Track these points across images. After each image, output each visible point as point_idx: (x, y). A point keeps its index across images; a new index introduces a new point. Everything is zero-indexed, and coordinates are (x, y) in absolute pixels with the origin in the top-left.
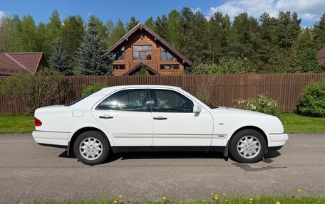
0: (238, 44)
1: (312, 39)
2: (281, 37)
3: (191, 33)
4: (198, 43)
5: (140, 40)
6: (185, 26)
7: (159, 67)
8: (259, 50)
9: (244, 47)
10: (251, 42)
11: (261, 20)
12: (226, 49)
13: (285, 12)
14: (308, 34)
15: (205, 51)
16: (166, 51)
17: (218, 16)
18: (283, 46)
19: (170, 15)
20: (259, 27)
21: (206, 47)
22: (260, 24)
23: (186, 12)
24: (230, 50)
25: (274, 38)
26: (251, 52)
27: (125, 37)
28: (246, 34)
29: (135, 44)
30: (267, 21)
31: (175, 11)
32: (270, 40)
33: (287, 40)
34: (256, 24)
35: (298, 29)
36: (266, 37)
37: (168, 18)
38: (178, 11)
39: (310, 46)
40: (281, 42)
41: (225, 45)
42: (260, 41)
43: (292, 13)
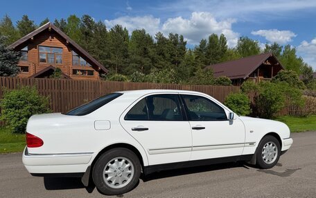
0: (139, 58)
1: (194, 59)
2: (172, 55)
3: (93, 41)
4: (102, 52)
5: (48, 41)
6: (87, 34)
7: (71, 72)
8: (156, 65)
9: (144, 60)
10: (149, 57)
11: (156, 38)
12: (128, 60)
13: (174, 34)
14: (191, 55)
15: (109, 61)
16: (79, 56)
17: (118, 28)
18: (174, 62)
19: (69, 19)
20: (155, 44)
21: (108, 57)
22: (155, 41)
23: (87, 19)
24: (132, 62)
25: (167, 55)
26: (150, 66)
27: (30, 35)
28: (145, 49)
29: (41, 44)
30: (161, 40)
31: (74, 17)
32: (164, 57)
33: (176, 58)
34: (152, 41)
35: (184, 49)
36: (161, 54)
37: (67, 23)
38: (77, 16)
39: (193, 64)
40: (172, 60)
41: (127, 56)
42: (156, 56)
43: (179, 36)
